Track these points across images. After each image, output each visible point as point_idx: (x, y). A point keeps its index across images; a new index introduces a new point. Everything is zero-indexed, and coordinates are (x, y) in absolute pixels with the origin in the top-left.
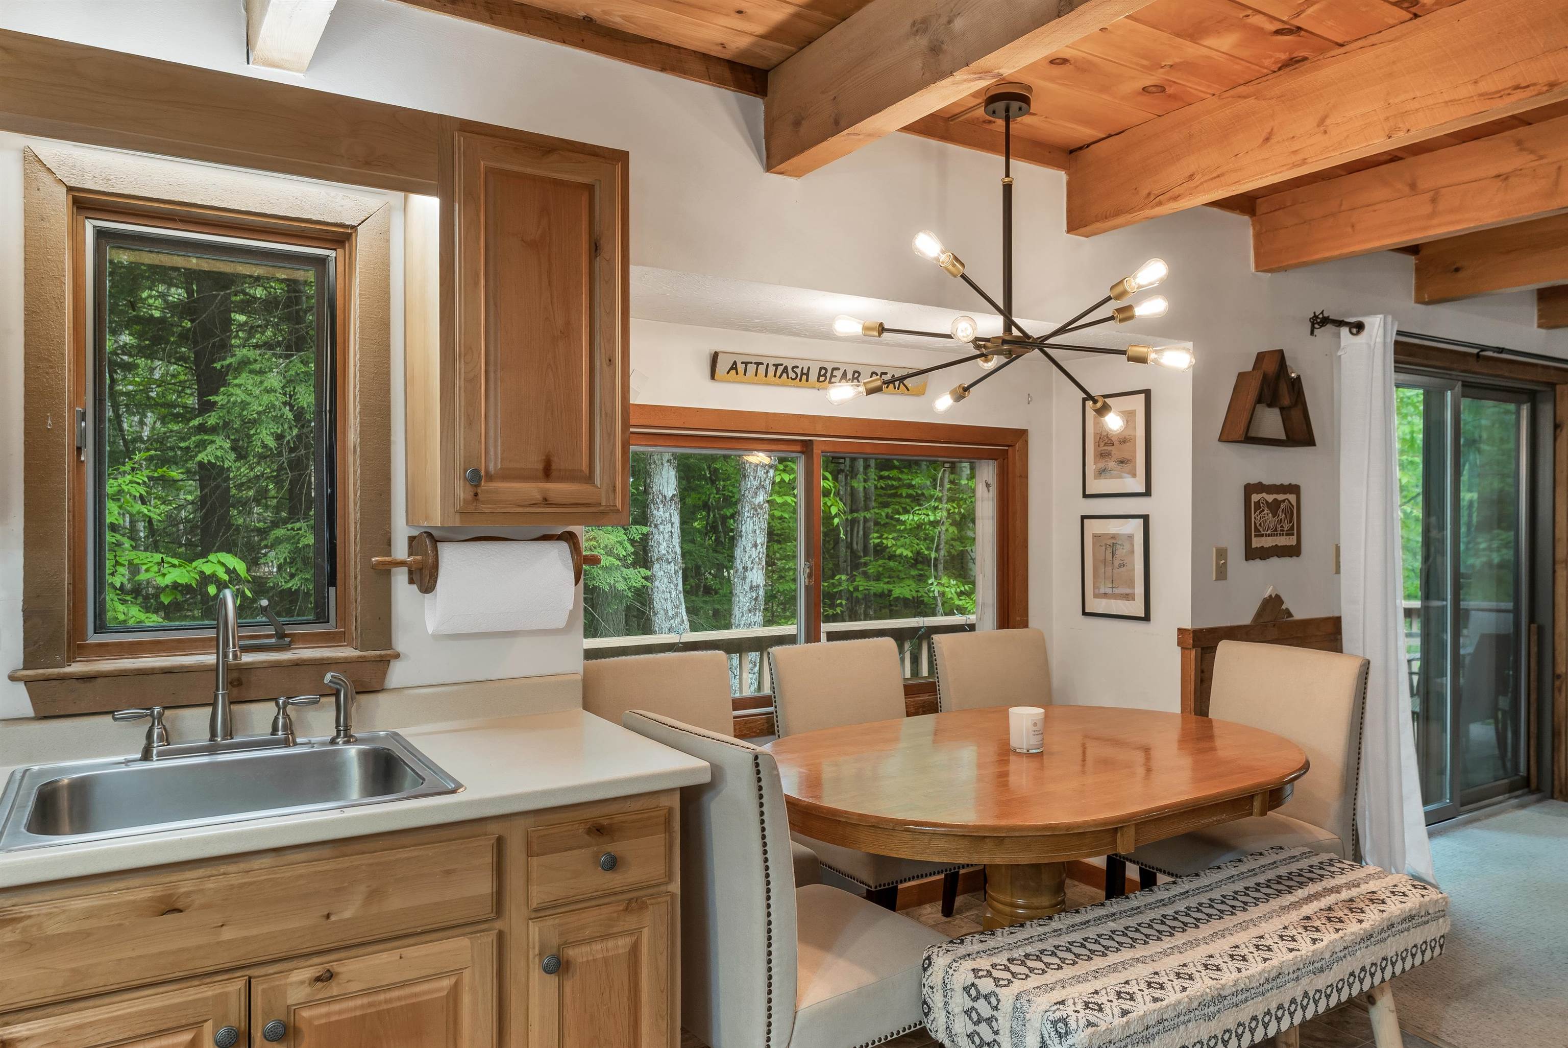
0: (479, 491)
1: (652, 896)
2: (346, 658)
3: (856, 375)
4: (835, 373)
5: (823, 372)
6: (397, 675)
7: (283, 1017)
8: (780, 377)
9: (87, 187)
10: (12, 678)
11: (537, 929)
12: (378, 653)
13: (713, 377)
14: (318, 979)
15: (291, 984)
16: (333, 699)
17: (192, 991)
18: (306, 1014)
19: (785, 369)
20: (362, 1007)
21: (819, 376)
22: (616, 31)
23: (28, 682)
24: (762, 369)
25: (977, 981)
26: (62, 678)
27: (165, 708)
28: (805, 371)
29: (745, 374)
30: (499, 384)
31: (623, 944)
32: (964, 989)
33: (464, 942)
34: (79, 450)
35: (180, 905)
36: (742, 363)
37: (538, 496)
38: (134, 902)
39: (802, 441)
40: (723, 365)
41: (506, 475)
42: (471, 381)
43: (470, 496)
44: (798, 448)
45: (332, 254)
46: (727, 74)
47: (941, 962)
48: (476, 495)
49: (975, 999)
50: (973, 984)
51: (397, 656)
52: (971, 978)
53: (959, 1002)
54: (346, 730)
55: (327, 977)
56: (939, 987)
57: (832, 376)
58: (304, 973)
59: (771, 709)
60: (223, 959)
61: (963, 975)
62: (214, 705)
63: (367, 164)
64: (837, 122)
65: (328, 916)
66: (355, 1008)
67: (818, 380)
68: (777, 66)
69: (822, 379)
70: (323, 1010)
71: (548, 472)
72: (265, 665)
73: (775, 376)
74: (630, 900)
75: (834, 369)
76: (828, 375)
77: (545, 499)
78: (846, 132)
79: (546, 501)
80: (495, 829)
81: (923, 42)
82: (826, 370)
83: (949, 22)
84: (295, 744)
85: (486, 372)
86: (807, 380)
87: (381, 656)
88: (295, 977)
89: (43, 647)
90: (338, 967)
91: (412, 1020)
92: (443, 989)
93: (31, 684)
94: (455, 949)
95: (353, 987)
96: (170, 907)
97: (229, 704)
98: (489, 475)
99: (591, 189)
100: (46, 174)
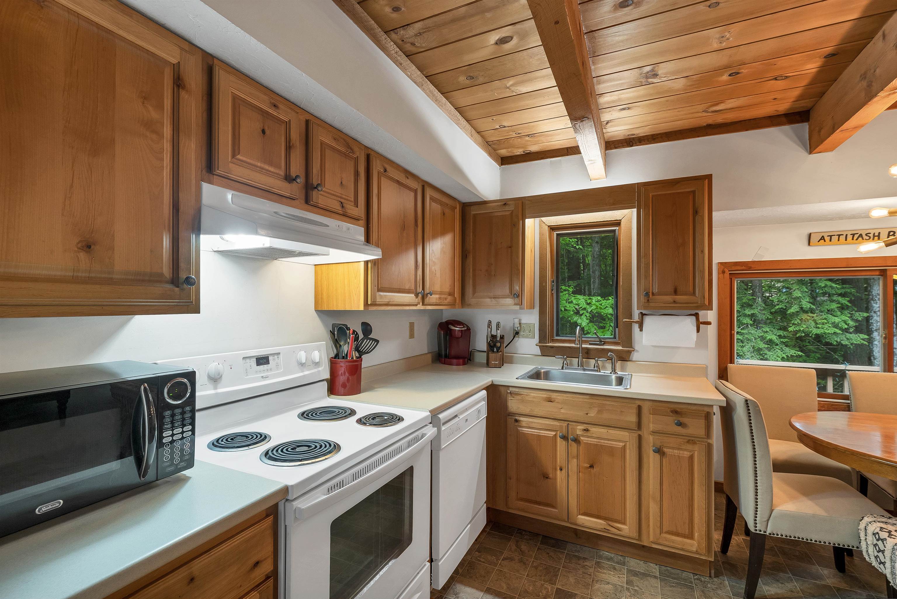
0: (649, 299)
1: (699, 441)
2: (617, 349)
5: (892, 233)
6: (635, 356)
7: (576, 437)
8: (857, 239)
9: (552, 225)
10: (536, 345)
11: (652, 438)
12: (627, 349)
13: (809, 245)
14: (585, 430)
15: (578, 429)
16: (611, 361)
17: (555, 422)
18: (582, 438)
19: (861, 236)
20: (597, 442)
21: (889, 235)
22: (722, 124)
23: (540, 347)
24: (843, 237)
25: (880, 532)
26: (547, 346)
27: (567, 357)
28: (876, 234)
29: (831, 241)
30: (657, 265)
31: (687, 454)
32: (874, 534)
33: (627, 434)
34: (552, 290)
35: (552, 401)
36: (828, 236)
37: (672, 301)
38: (543, 397)
39: (879, 270)
40: (814, 239)
41: (659, 294)
42: (647, 265)
43: (646, 300)
44: (878, 273)
45: (618, 228)
46: (784, 119)
47: (866, 519)
48: (648, 300)
49: (878, 540)
50: (877, 533)
51: (635, 351)
52: (878, 530)
53: (871, 539)
54: (614, 370)
55: (587, 430)
56: (863, 530)
58: (581, 427)
59: (849, 402)
60: (561, 417)
61: (874, 527)
62: (579, 358)
63: (614, 204)
64: (834, 128)
65: (587, 414)
66: (595, 442)
68: (812, 107)
70: (587, 439)
71: (675, 292)
72: (594, 349)
73: (853, 239)
74: (689, 440)
77: (674, 301)
78: (838, 131)
79: (675, 302)
80: (639, 403)
81: (864, 83)
82: (894, 232)
83: (874, 72)
84: (600, 372)
85: (652, 261)
86: (879, 239)
88: (579, 427)
89: (542, 338)
90: (589, 428)
91: (611, 451)
92: (620, 445)
93: (541, 347)
94: (624, 435)
95: (594, 435)
96: (550, 400)
97: (583, 358)
98: (653, 294)
99: (694, 192)
100: (544, 224)
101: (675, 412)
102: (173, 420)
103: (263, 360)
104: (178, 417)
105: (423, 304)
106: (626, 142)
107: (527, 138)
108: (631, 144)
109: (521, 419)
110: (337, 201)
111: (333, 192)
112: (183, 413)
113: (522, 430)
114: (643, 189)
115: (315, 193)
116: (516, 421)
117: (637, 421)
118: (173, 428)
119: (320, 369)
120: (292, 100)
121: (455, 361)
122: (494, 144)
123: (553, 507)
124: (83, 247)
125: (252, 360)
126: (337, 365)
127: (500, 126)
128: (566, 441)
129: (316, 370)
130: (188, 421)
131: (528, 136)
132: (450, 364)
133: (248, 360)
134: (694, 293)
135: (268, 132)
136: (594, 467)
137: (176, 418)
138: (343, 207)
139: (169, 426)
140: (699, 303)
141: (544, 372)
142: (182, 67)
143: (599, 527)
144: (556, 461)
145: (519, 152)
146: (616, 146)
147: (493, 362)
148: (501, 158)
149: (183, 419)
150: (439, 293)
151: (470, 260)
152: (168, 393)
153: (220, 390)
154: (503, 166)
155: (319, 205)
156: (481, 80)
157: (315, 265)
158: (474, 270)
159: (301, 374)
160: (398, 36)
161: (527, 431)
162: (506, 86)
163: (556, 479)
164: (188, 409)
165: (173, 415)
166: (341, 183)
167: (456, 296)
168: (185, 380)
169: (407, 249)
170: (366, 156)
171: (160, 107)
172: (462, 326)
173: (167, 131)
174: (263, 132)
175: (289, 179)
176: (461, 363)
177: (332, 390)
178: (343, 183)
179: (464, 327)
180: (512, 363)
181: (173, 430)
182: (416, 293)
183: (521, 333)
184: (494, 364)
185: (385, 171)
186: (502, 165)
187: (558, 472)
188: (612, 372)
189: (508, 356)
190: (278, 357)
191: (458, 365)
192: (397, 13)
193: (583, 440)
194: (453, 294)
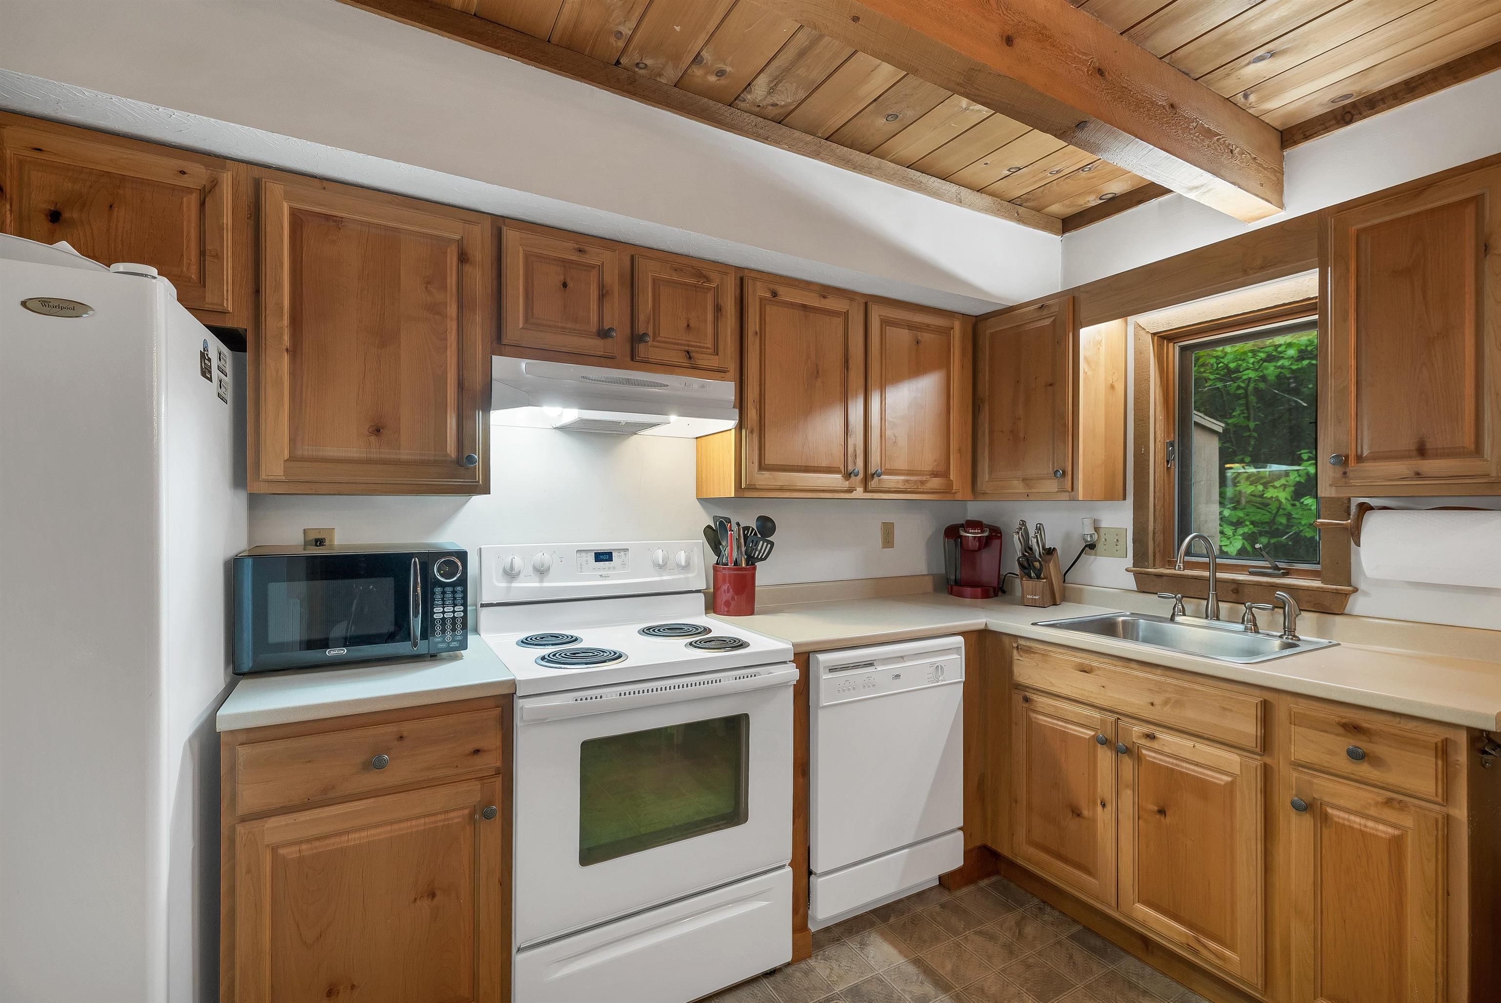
0: (1348, 470)
1: (1418, 806)
2: (1308, 587)
6: (1358, 604)
7: (1132, 747)
9: (1161, 330)
10: (1127, 570)
11: (1295, 777)
12: (1334, 587)
14: (1147, 735)
15: (1135, 731)
16: (1281, 611)
17: (1094, 713)
18: (1143, 751)
20: (1172, 764)
23: (1134, 574)
26: (1148, 574)
27: (1184, 597)
33: (1237, 758)
34: (1168, 462)
35: (1088, 670)
37: (1410, 472)
38: (1071, 661)
41: (1376, 457)
43: (1339, 474)
48: (1345, 473)
51: (1356, 590)
54: (1290, 631)
55: (1151, 737)
60: (1102, 702)
62: (1207, 599)
65: (1152, 704)
66: (1168, 763)
70: (1152, 754)
71: (1422, 451)
74: (1391, 798)
77: (1418, 474)
79: (1418, 475)
80: (1264, 695)
87: (1336, 589)
88: (1135, 729)
89: (1140, 557)
90: (1158, 734)
91: (1202, 788)
92: (1221, 780)
93: (1137, 575)
94: (1232, 760)
95: (1166, 749)
96: (1085, 670)
97: (1218, 601)
98: (1359, 458)
99: (1477, 200)
100: (1143, 332)
101: (1353, 729)
102: (444, 597)
103: (604, 556)
104: (449, 595)
105: (866, 490)
106: (1335, 118)
107: (1083, 174)
108: (1348, 118)
109: (1035, 697)
110: (681, 350)
111: (673, 341)
112: (454, 592)
113: (1036, 718)
114: (1331, 222)
115: (641, 347)
116: (1027, 700)
117: (1259, 734)
118: (443, 605)
119: (690, 575)
120: (607, 237)
121: (968, 590)
122: (1027, 200)
123: (1089, 873)
124: (374, 431)
125: (589, 554)
126: (719, 573)
127: (1009, 170)
128: (1114, 753)
129: (682, 576)
130: (459, 601)
131: (1083, 171)
132: (960, 595)
133: (583, 554)
134: (1478, 451)
135: (570, 284)
136: (1167, 814)
137: (447, 596)
138: (690, 358)
139: (440, 603)
140: (1494, 474)
141: (1124, 622)
142: (465, 242)
143: (1177, 938)
144: (1095, 787)
145: (1092, 201)
146: (1308, 133)
147: (1029, 597)
148: (1062, 219)
149: (454, 599)
150: (906, 472)
151: (985, 416)
152: (439, 571)
153: (545, 584)
154: (1067, 234)
155: (650, 360)
156: (910, 114)
157: (696, 438)
158: (991, 432)
159: (658, 579)
160: (748, 103)
161: (1045, 721)
162: (962, 108)
163: (1094, 820)
164: (459, 589)
165: (444, 593)
166: (688, 326)
167: (951, 478)
168: (457, 560)
169: (826, 404)
170: (738, 282)
171: (444, 287)
172: (979, 531)
173: (452, 310)
174: (565, 285)
175: (604, 334)
176: (979, 596)
177: (712, 606)
178: (691, 325)
179: (982, 532)
180: (1080, 603)
181: (444, 608)
182: (847, 473)
183: (1100, 547)
184: (1031, 600)
185: (775, 294)
186: (1064, 232)
187: (1099, 808)
188: (1285, 634)
189: (1074, 588)
190: (625, 554)
191: (974, 597)
192: (724, 77)
193: (1145, 755)
194: (945, 474)
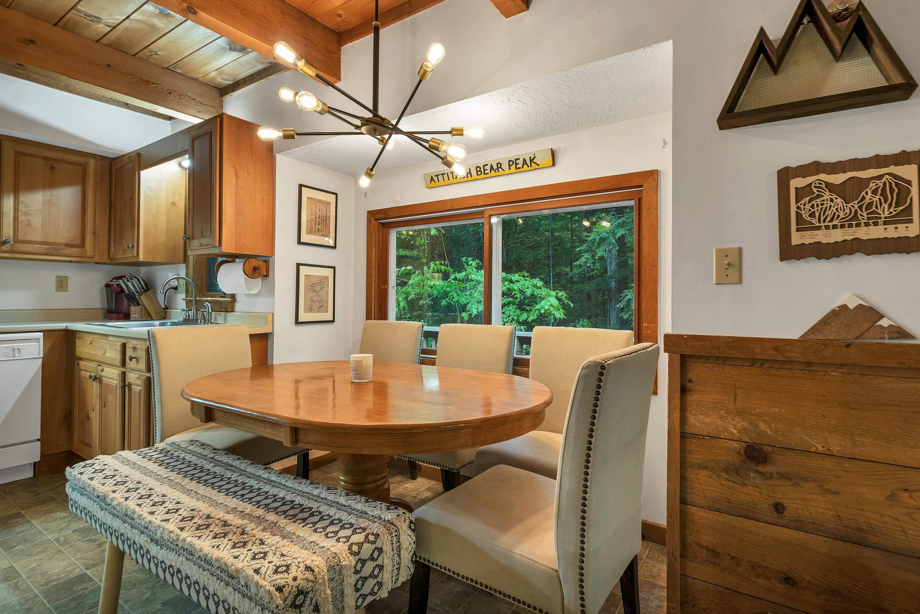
3: (499, 165)
4: (486, 167)
5: (478, 169)
6: (236, 307)
8: (456, 178)
21: (477, 172)
24: (445, 176)
29: (439, 182)
36: (435, 176)
51: (236, 301)
57: (484, 170)
67: (478, 175)
69: (479, 173)
71: (202, 235)
73: (453, 178)
75: (484, 166)
76: (482, 170)
82: (480, 167)
86: (471, 176)
88: (100, 368)
90: (104, 368)
91: (111, 389)
92: (115, 384)
93: (186, 301)
94: (116, 373)
95: (106, 375)
96: (91, 343)
99: (211, 132)
101: (135, 348)
117: (121, 359)
123: (90, 447)
134: (211, 235)
136: (106, 406)
144: (92, 402)
151: (113, 215)
158: (115, 224)
161: (82, 374)
163: (92, 419)
167: (86, 248)
183: (179, 289)
187: (93, 412)
189: (169, 311)
193: (102, 380)
194: (82, 245)
